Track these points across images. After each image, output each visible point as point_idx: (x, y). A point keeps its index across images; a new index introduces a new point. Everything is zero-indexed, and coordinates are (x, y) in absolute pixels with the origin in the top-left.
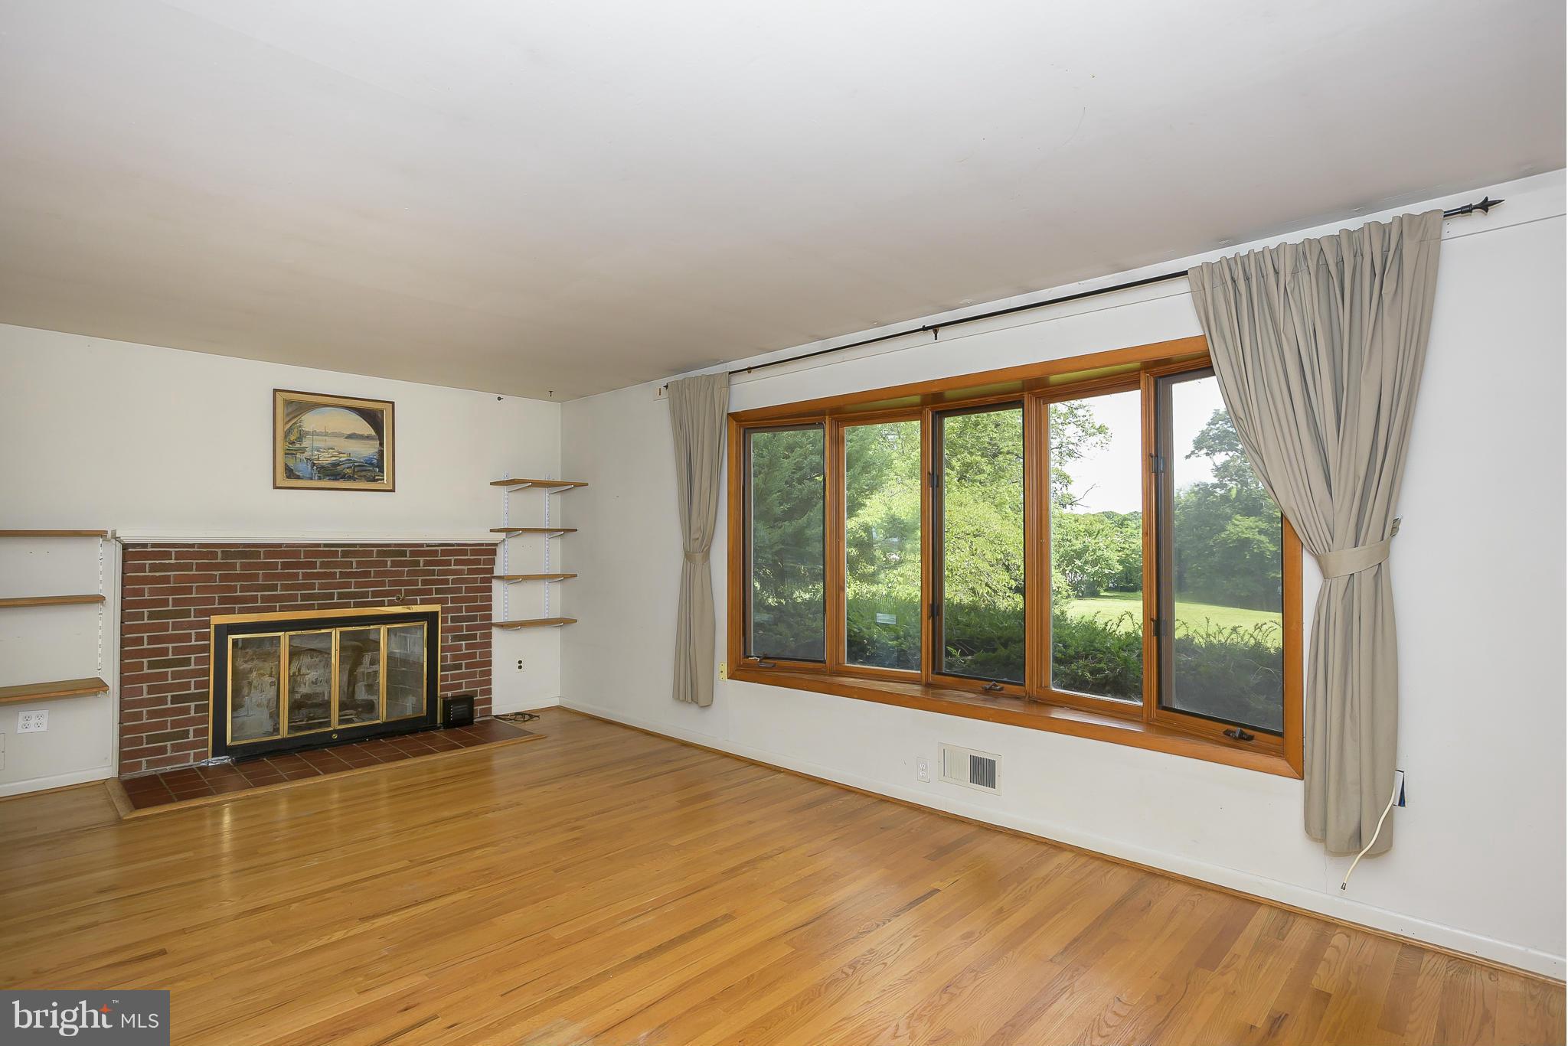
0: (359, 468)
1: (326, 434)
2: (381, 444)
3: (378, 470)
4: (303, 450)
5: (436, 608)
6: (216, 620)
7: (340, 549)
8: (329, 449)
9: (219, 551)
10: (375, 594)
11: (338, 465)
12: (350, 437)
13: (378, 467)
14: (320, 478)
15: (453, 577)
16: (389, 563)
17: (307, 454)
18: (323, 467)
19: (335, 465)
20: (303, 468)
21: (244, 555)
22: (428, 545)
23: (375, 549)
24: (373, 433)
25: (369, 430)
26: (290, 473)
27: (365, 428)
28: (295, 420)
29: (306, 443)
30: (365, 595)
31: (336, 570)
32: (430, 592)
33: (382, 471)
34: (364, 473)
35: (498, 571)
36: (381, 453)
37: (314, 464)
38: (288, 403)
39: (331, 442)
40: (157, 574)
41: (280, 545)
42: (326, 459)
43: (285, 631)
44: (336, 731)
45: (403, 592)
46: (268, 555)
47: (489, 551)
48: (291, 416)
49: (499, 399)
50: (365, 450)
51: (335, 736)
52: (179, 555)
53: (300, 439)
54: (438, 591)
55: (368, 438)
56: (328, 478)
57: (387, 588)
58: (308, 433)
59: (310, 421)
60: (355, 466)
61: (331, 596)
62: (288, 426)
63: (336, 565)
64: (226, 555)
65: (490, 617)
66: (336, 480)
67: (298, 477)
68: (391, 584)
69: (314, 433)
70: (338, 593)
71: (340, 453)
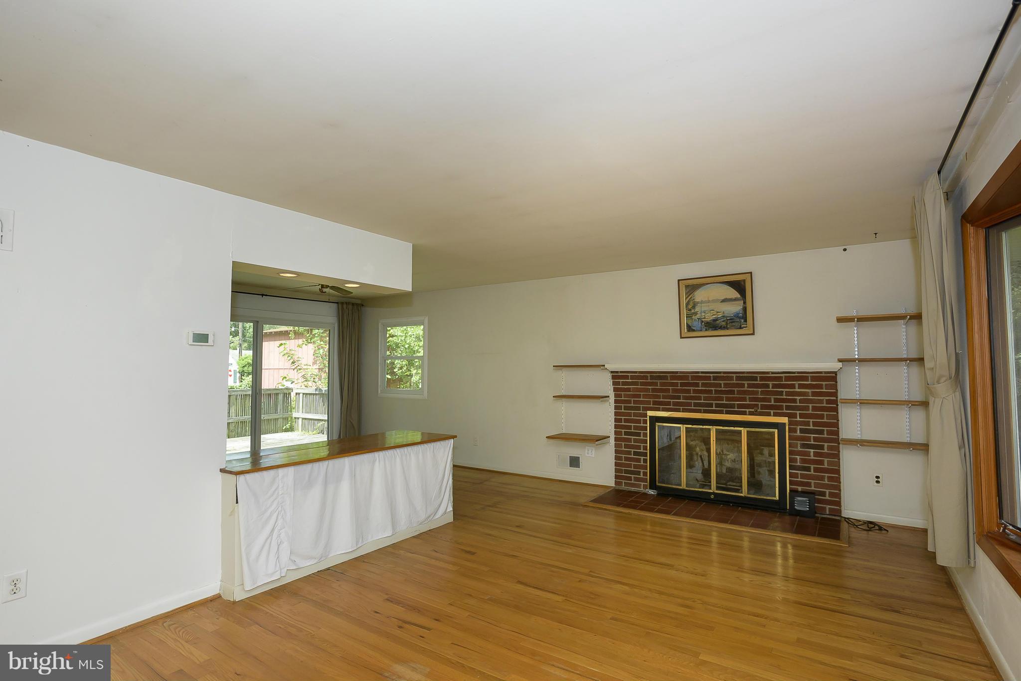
0: (730, 321)
1: (709, 302)
2: (745, 303)
3: (743, 321)
4: (696, 314)
5: (785, 420)
6: (650, 413)
7: (711, 375)
8: (711, 311)
9: (649, 375)
10: (740, 406)
11: (717, 320)
12: (724, 301)
13: (742, 318)
14: (706, 330)
15: (800, 398)
16: (746, 385)
17: (698, 316)
18: (708, 323)
19: (715, 320)
20: (696, 325)
21: (660, 378)
22: (773, 373)
23: (734, 375)
24: (739, 296)
25: (737, 295)
26: (690, 329)
27: (733, 293)
28: (691, 296)
29: (697, 309)
30: (733, 406)
31: (712, 389)
32: (780, 408)
33: (746, 321)
34: (733, 324)
35: (842, 395)
36: (745, 309)
37: (702, 321)
38: (687, 287)
39: (712, 306)
40: (626, 387)
41: (677, 372)
42: (709, 317)
43: (683, 424)
44: (713, 493)
45: (760, 406)
46: (673, 378)
47: (832, 377)
48: (688, 294)
49: (845, 250)
50: (734, 309)
51: (712, 496)
52: (632, 378)
53: (694, 307)
54: (788, 408)
55: (736, 299)
56: (711, 329)
57: (748, 403)
58: (698, 303)
59: (700, 295)
60: (727, 320)
61: (711, 405)
62: (688, 299)
63: (711, 385)
64: (652, 378)
65: (837, 433)
66: (716, 330)
67: (694, 330)
68: (750, 399)
69: (702, 302)
70: (715, 404)
71: (717, 312)
